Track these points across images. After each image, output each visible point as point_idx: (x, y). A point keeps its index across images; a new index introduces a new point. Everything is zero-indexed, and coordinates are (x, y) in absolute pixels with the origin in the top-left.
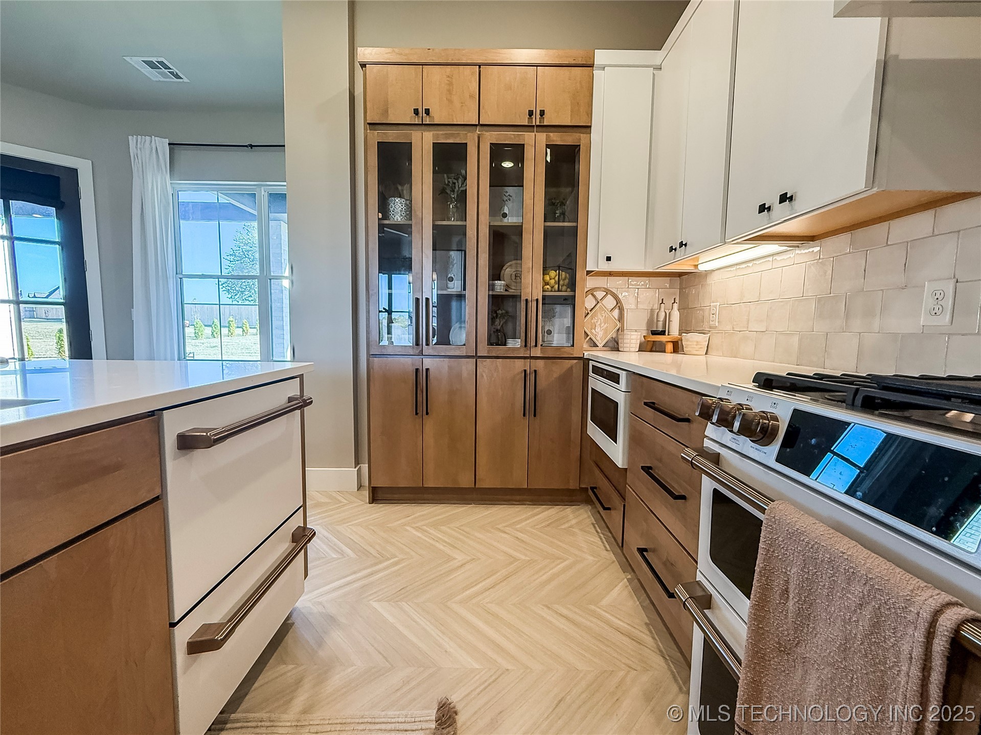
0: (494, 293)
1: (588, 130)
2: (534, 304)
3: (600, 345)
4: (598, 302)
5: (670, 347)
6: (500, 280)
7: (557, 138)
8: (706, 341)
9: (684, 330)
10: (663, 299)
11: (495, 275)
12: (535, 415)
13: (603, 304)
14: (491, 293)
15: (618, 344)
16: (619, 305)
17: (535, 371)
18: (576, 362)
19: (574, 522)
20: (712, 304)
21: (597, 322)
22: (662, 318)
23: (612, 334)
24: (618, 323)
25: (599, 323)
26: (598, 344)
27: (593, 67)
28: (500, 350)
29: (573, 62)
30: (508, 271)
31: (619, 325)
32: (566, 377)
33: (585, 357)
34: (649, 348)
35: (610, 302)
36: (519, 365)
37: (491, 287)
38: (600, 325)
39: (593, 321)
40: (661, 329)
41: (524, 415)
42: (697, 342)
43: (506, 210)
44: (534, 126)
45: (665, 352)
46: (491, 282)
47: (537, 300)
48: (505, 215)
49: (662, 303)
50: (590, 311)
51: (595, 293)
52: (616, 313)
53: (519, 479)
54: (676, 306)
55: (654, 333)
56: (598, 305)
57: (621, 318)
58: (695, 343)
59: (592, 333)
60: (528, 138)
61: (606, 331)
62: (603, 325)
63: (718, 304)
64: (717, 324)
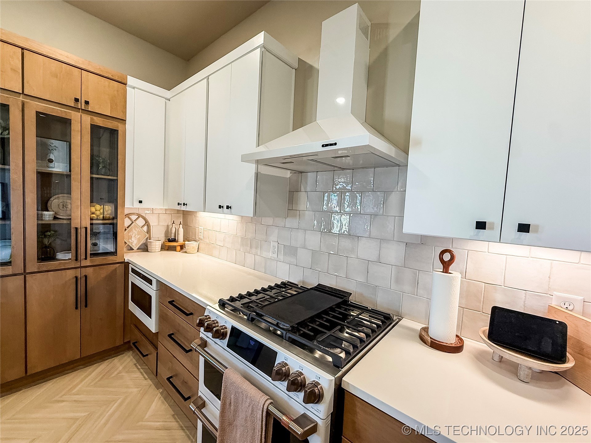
0: (43, 222)
1: (124, 122)
2: (84, 230)
3: (135, 248)
4: (133, 222)
5: (178, 248)
6: (47, 210)
7: (99, 121)
8: (197, 246)
9: (186, 239)
10: (174, 221)
11: (44, 205)
12: (86, 306)
13: (136, 224)
14: (40, 222)
15: (147, 247)
16: (147, 223)
17: (86, 276)
18: (119, 266)
20: (200, 227)
21: (132, 235)
22: (173, 231)
23: (143, 241)
24: (147, 234)
25: (134, 235)
26: (134, 248)
27: (126, 85)
28: (52, 264)
29: (111, 77)
30: (55, 202)
31: (147, 235)
32: (111, 277)
33: (125, 261)
34: (167, 248)
35: (141, 222)
36: (71, 274)
37: (39, 217)
38: (135, 236)
39: (129, 234)
40: (173, 237)
41: (77, 308)
42: (193, 247)
43: (52, 157)
44: (79, 109)
45: (176, 251)
46: (40, 212)
47: (86, 228)
48: (51, 161)
49: (174, 223)
50: (128, 228)
51: (130, 216)
52: (145, 228)
53: (73, 353)
54: (181, 226)
55: (170, 241)
56: (133, 224)
57: (149, 231)
58: (192, 248)
59: (129, 242)
60: (75, 116)
61: (139, 240)
62: (137, 236)
63: (203, 228)
64: (202, 238)
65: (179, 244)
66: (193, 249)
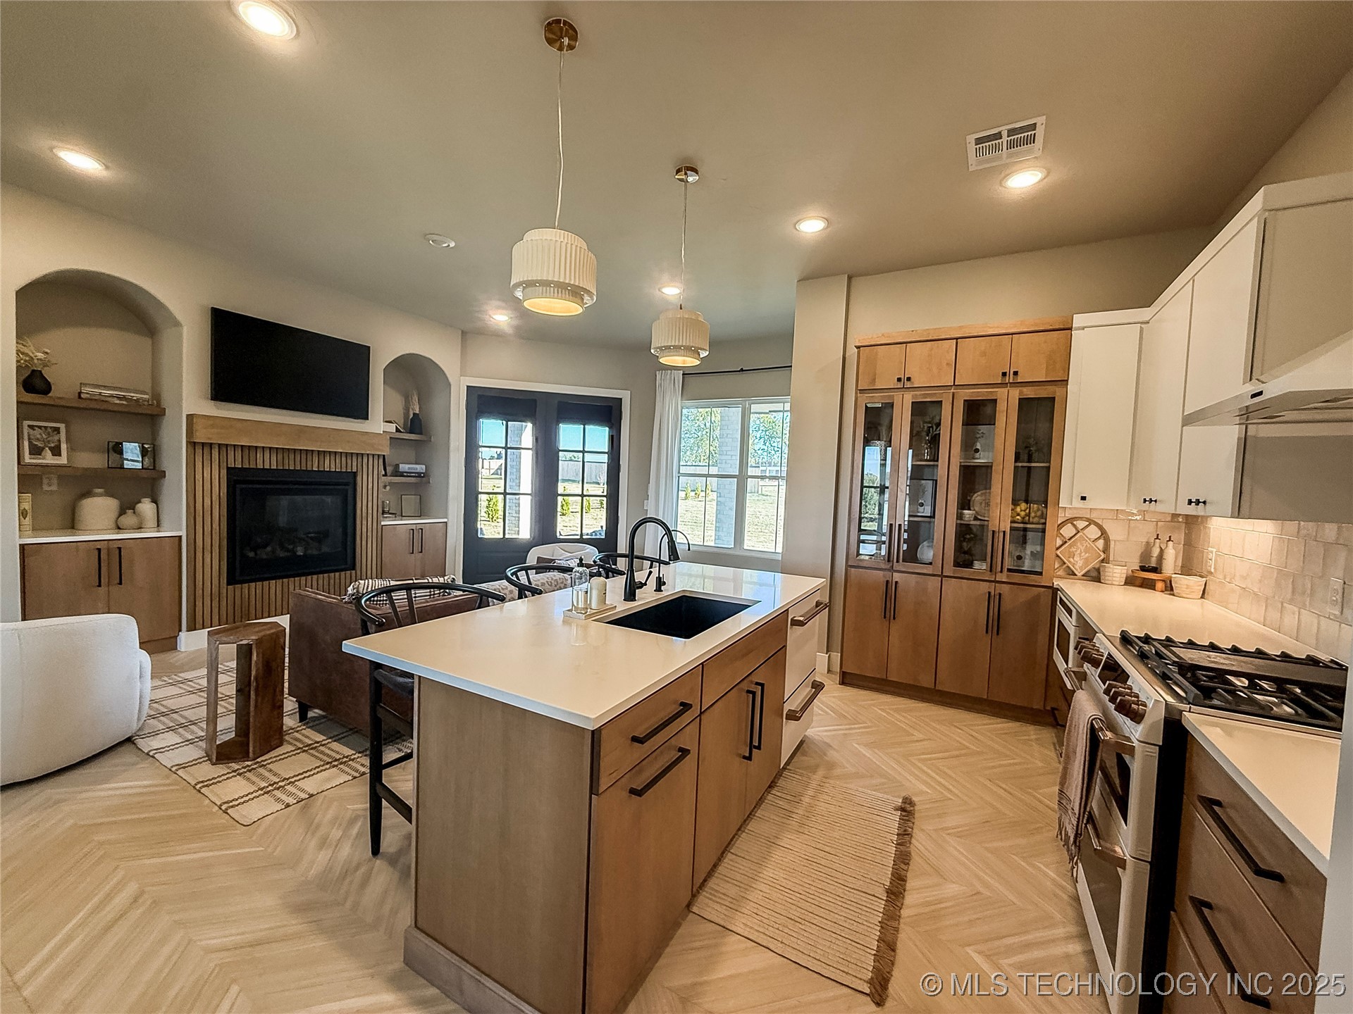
0: (962, 522)
1: (1065, 383)
2: (1002, 534)
3: (1079, 574)
4: (1079, 532)
5: (1160, 585)
6: (969, 509)
7: (1029, 392)
8: (1203, 585)
10: (1158, 534)
11: (964, 503)
12: (998, 634)
13: (1084, 534)
14: (959, 522)
15: (1099, 573)
16: (1104, 534)
17: (1000, 594)
18: (1044, 591)
19: (1033, 737)
20: (1209, 549)
21: (1076, 551)
22: (1156, 552)
23: (1094, 563)
24: (1102, 554)
25: (1079, 552)
26: (1076, 573)
27: (1070, 329)
28: (966, 572)
29: (1051, 327)
30: (977, 498)
31: (1103, 556)
32: (1033, 603)
33: (1054, 587)
34: (1138, 582)
35: (1093, 532)
36: (984, 587)
37: (960, 516)
38: (1080, 554)
39: (1071, 550)
40: (1153, 564)
41: (987, 632)
42: (1187, 585)
43: (978, 447)
44: (1007, 383)
45: (1155, 590)
46: (960, 511)
47: (1004, 532)
48: (977, 451)
49: (1158, 538)
50: (1069, 540)
51: (1075, 523)
52: (1101, 543)
53: (978, 688)
55: (1143, 569)
56: (1078, 535)
57: (1106, 550)
58: (1185, 587)
59: (1070, 562)
60: (1001, 393)
61: (1087, 561)
62: (1083, 554)
63: (1215, 550)
64: (1213, 570)
65: (1161, 577)
66: (1187, 588)
